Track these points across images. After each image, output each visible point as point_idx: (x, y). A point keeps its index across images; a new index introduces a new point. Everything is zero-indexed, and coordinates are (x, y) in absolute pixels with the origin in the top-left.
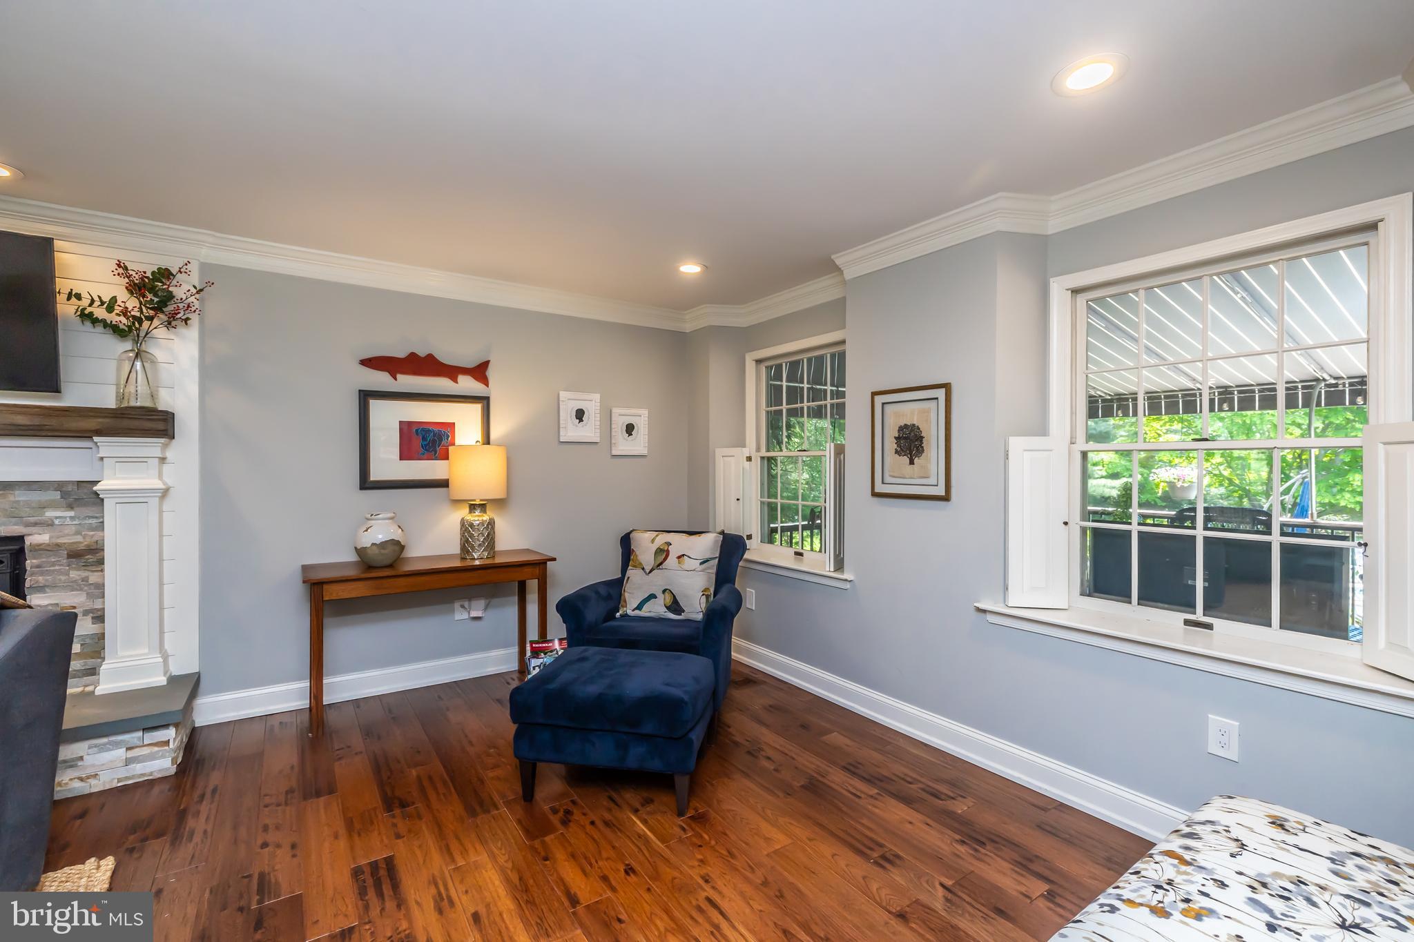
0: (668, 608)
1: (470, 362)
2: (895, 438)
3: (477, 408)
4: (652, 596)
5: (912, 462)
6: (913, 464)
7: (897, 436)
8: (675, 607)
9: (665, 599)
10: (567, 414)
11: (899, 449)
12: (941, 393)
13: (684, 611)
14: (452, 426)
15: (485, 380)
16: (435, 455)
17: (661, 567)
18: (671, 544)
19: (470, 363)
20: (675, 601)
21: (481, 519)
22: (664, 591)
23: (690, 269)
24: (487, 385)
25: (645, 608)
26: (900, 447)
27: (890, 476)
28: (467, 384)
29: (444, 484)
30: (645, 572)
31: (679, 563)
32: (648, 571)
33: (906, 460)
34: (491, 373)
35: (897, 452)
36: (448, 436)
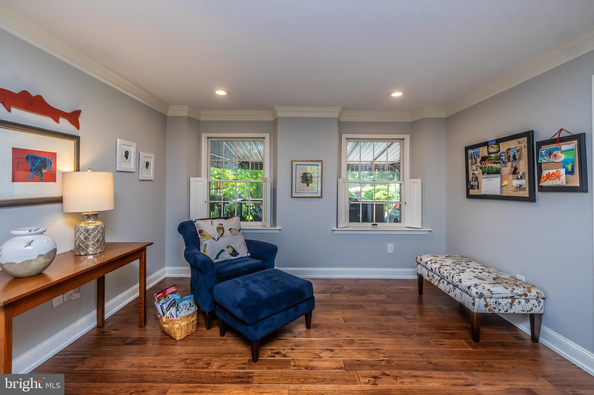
0: (230, 254)
1: (67, 108)
2: (301, 177)
3: (72, 143)
4: (223, 251)
5: (308, 185)
6: (309, 186)
7: (302, 176)
8: (234, 253)
9: (229, 251)
10: (120, 154)
11: (303, 181)
12: (320, 164)
13: (239, 254)
14: (54, 155)
15: (77, 125)
16: (41, 178)
17: (223, 236)
18: (222, 225)
19: (68, 110)
20: (234, 251)
21: (95, 225)
22: (228, 247)
23: (221, 93)
24: (78, 127)
25: (220, 257)
26: (304, 180)
27: (299, 190)
28: (64, 125)
29: (59, 200)
30: (215, 240)
31: (231, 232)
32: (217, 239)
33: (305, 185)
34: (81, 120)
35: (302, 182)
36: (51, 163)
